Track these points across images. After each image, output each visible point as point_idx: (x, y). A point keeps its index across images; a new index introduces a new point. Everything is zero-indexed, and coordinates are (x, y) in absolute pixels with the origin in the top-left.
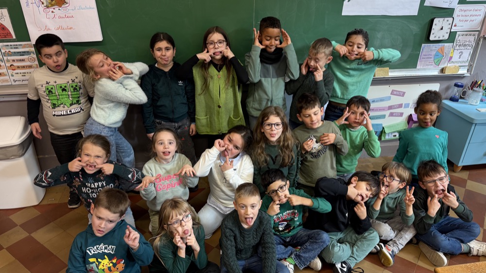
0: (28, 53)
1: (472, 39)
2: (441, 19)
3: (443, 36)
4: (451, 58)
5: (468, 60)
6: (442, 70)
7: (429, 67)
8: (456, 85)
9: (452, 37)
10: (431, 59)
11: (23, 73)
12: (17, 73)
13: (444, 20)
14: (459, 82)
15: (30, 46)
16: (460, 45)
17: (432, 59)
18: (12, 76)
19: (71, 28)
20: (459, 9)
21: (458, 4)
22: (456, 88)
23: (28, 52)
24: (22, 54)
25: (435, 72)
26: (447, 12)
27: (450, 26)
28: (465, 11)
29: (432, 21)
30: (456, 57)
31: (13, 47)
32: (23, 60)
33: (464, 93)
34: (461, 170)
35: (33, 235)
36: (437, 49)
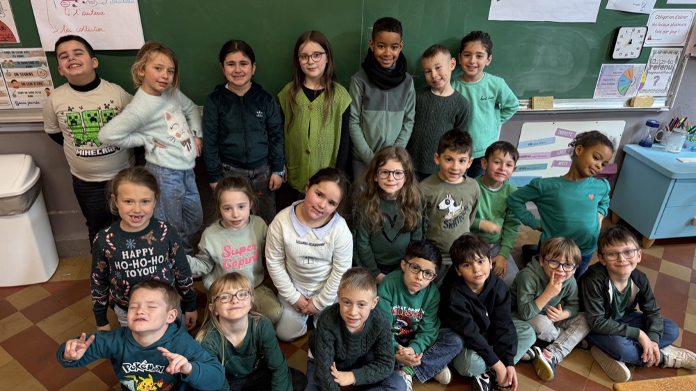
0: (38, 64)
1: (672, 59)
2: (630, 29)
3: (632, 53)
4: (642, 84)
5: (666, 88)
6: (630, 102)
7: (611, 96)
8: (649, 124)
9: (645, 54)
10: (614, 86)
11: (30, 93)
12: (22, 93)
13: (633, 30)
14: (654, 119)
15: (40, 54)
16: (655, 67)
17: (616, 86)
18: (14, 96)
19: (99, 30)
20: (655, 15)
21: (654, 8)
22: (649, 129)
23: (37, 62)
24: (28, 65)
25: (620, 105)
26: (639, 20)
27: (642, 39)
28: (664, 18)
29: (616, 32)
30: (649, 84)
31: (16, 54)
32: (30, 74)
33: (660, 135)
34: (652, 245)
35: (39, 325)
36: (623, 71)
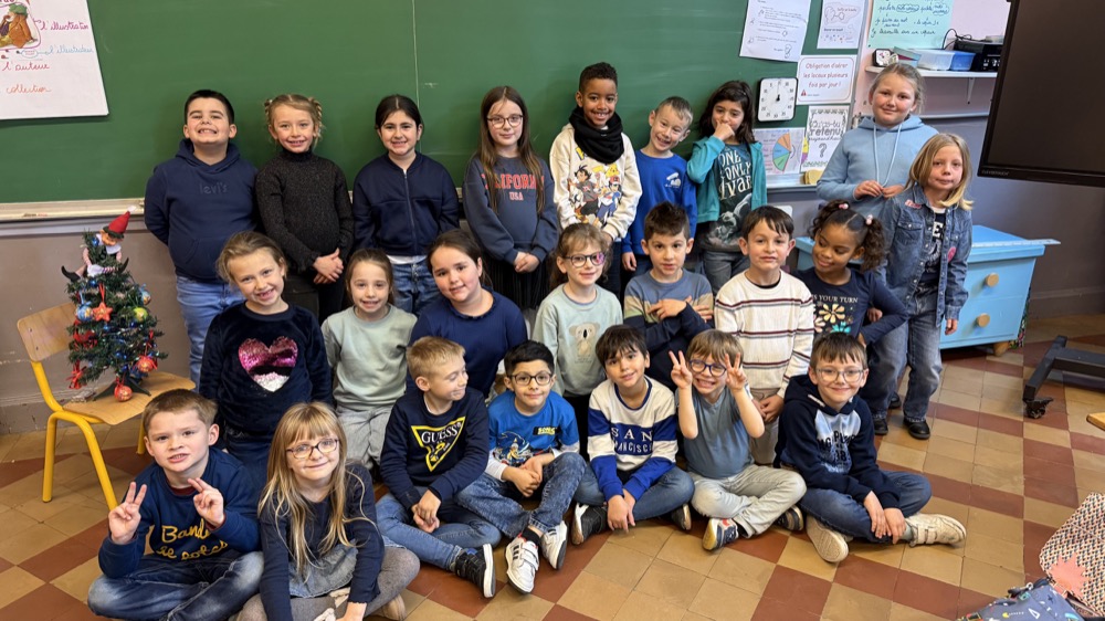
1: (838, 119)
2: (775, 81)
3: (784, 114)
4: (806, 154)
9: (800, 116)
13: (780, 83)
16: (818, 131)
17: (770, 158)
19: (41, 90)
20: (805, 63)
21: (802, 54)
26: (786, 69)
27: (793, 95)
28: (817, 67)
29: (759, 85)
30: (814, 153)
36: (776, 138)
